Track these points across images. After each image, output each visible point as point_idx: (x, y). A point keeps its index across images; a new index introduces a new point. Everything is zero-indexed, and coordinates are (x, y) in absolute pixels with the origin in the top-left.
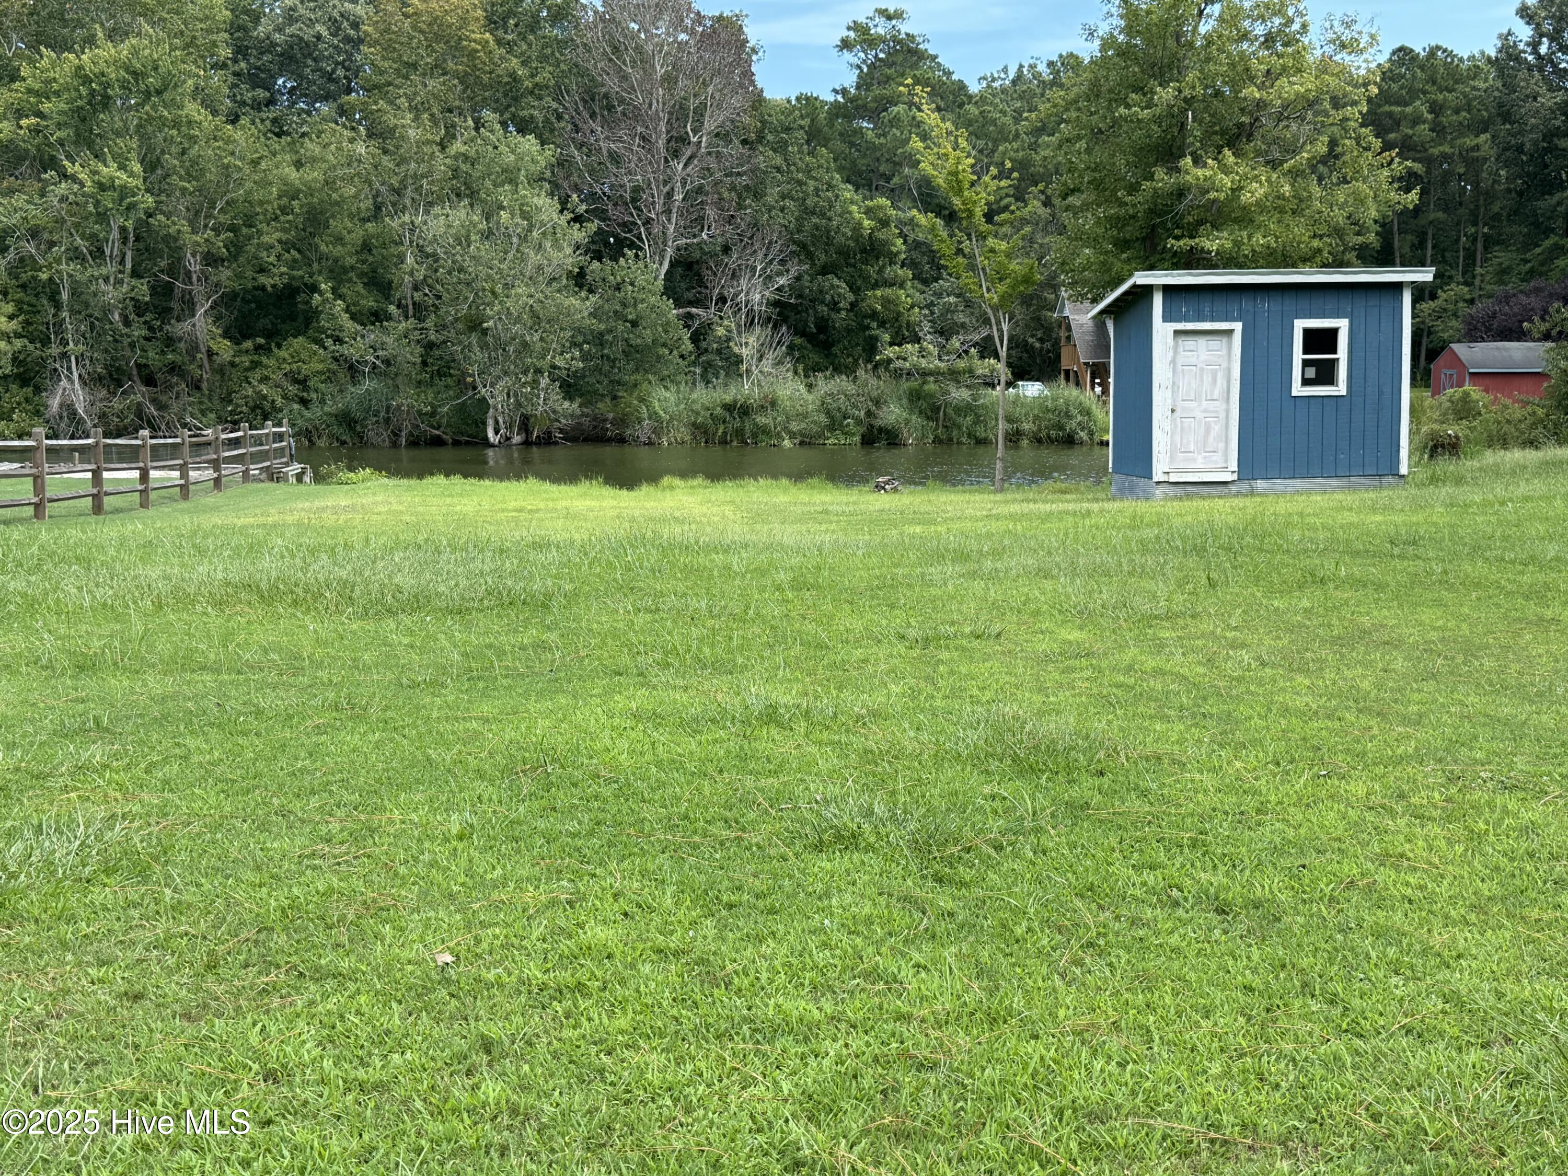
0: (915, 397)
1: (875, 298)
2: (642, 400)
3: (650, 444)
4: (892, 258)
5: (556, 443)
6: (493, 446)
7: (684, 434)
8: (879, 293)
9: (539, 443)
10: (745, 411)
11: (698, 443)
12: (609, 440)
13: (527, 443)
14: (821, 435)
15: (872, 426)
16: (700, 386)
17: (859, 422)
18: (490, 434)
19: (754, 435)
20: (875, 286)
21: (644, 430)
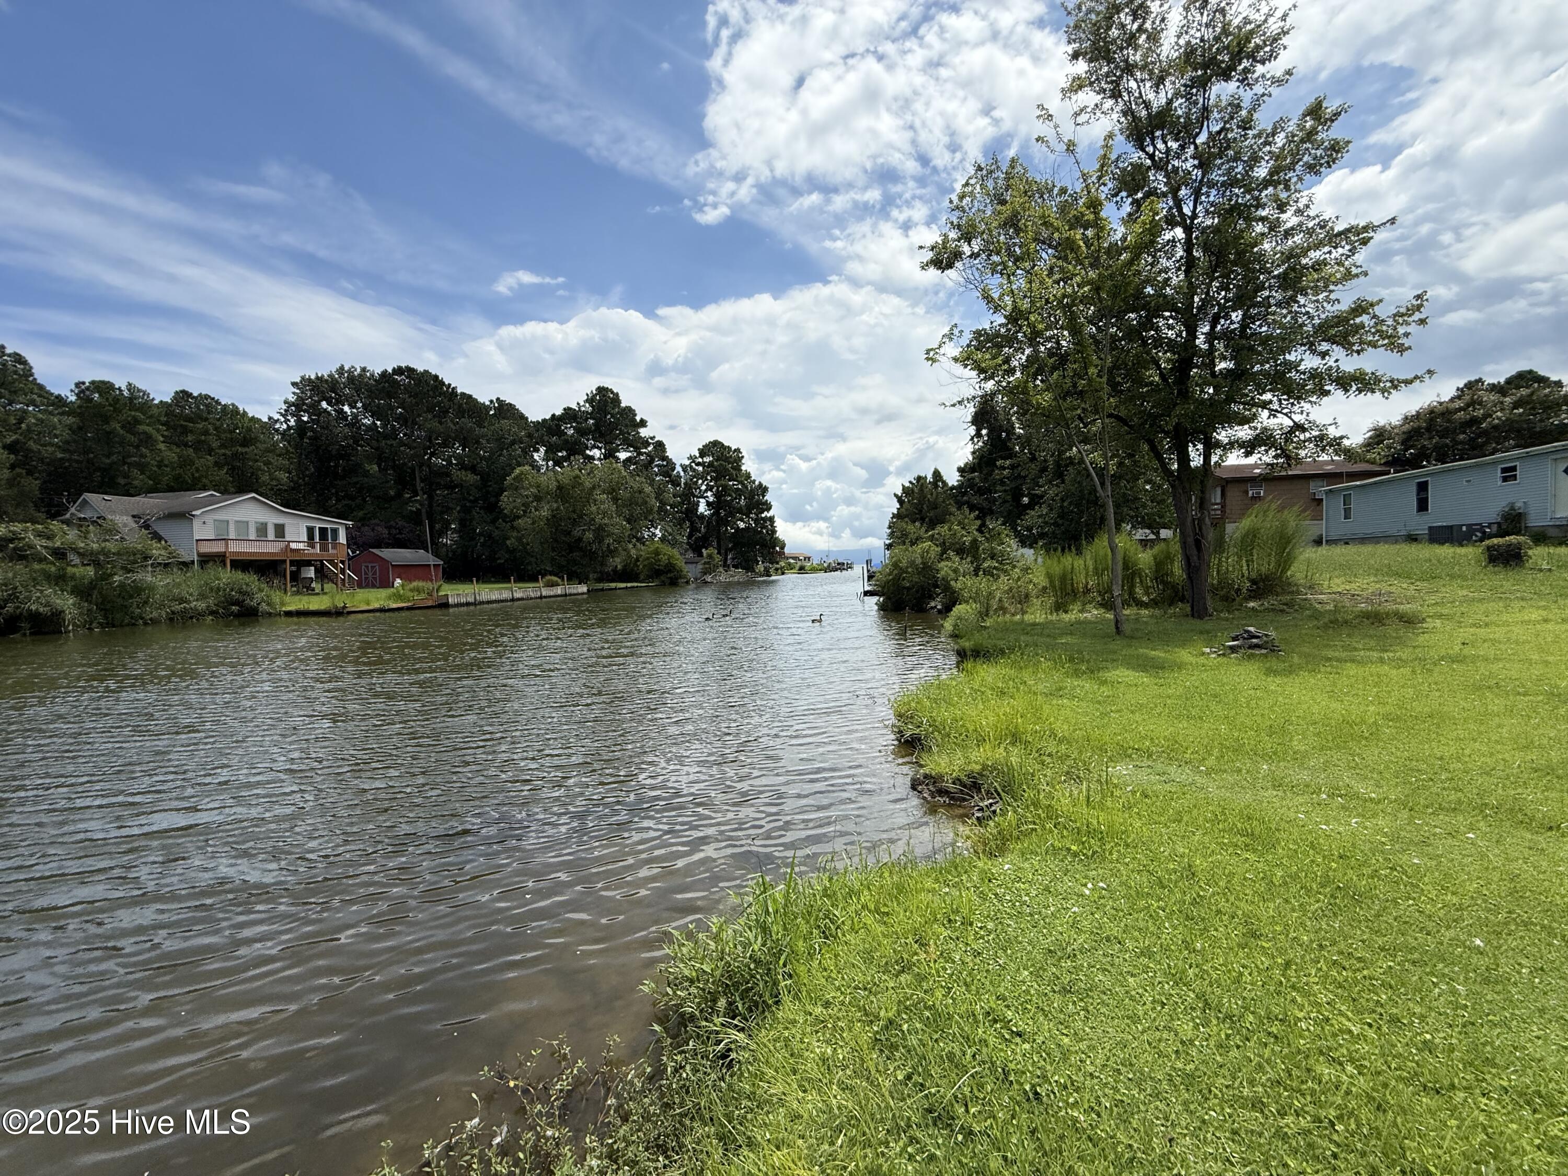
0: (56, 583)
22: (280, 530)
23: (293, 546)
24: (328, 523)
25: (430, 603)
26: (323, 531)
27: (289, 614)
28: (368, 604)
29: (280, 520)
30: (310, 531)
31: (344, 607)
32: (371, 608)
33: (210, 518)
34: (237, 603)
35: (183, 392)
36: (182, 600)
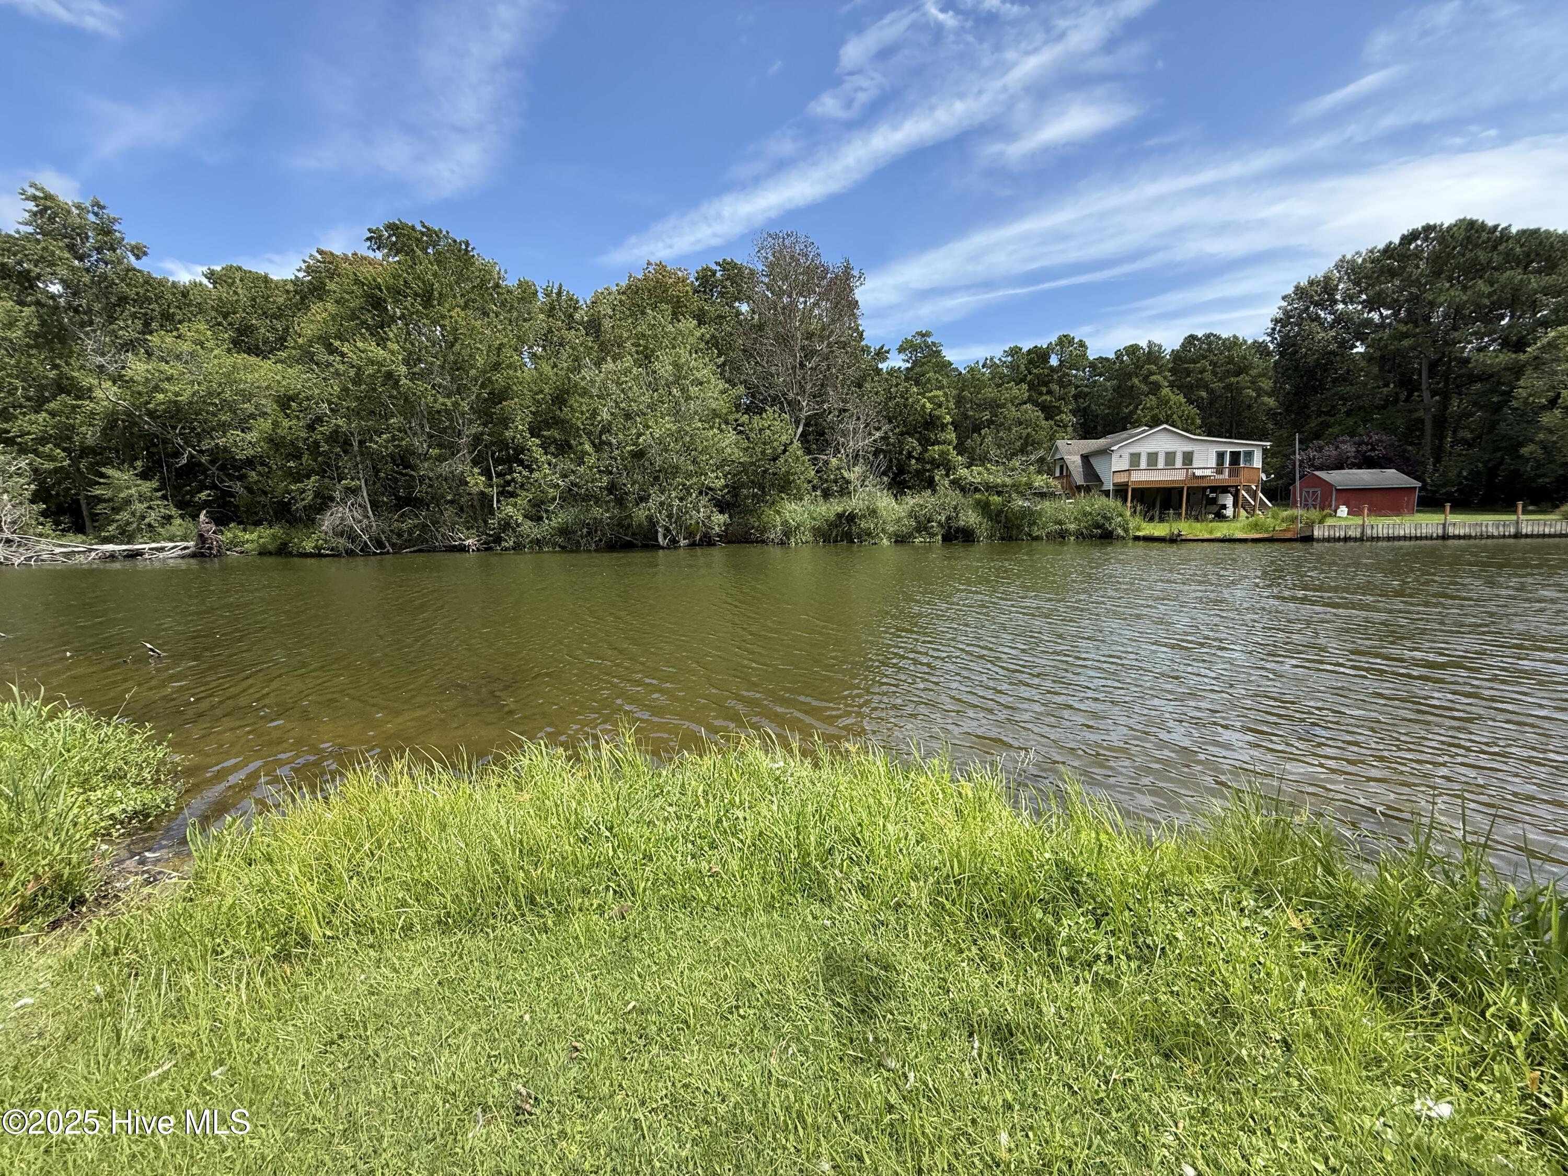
0: (984, 508)
1: (935, 451)
2: (778, 512)
3: (782, 543)
4: (944, 427)
5: (714, 545)
6: (663, 548)
7: (808, 536)
8: (936, 448)
9: (701, 544)
10: (851, 518)
11: (818, 542)
12: (752, 542)
13: (693, 545)
14: (911, 535)
15: (950, 528)
16: (821, 500)
17: (940, 524)
18: (660, 539)
19: (859, 536)
20: (933, 444)
21: (775, 534)
22: (1188, 458)
23: (1198, 473)
24: (1240, 446)
25: (1289, 535)
26: (1235, 456)
27: (1137, 538)
28: (1211, 532)
29: (1188, 447)
30: (1221, 456)
31: (1179, 535)
32: (1212, 537)
33: (1126, 453)
34: (1098, 526)
35: (1191, 336)
36: (1060, 523)
